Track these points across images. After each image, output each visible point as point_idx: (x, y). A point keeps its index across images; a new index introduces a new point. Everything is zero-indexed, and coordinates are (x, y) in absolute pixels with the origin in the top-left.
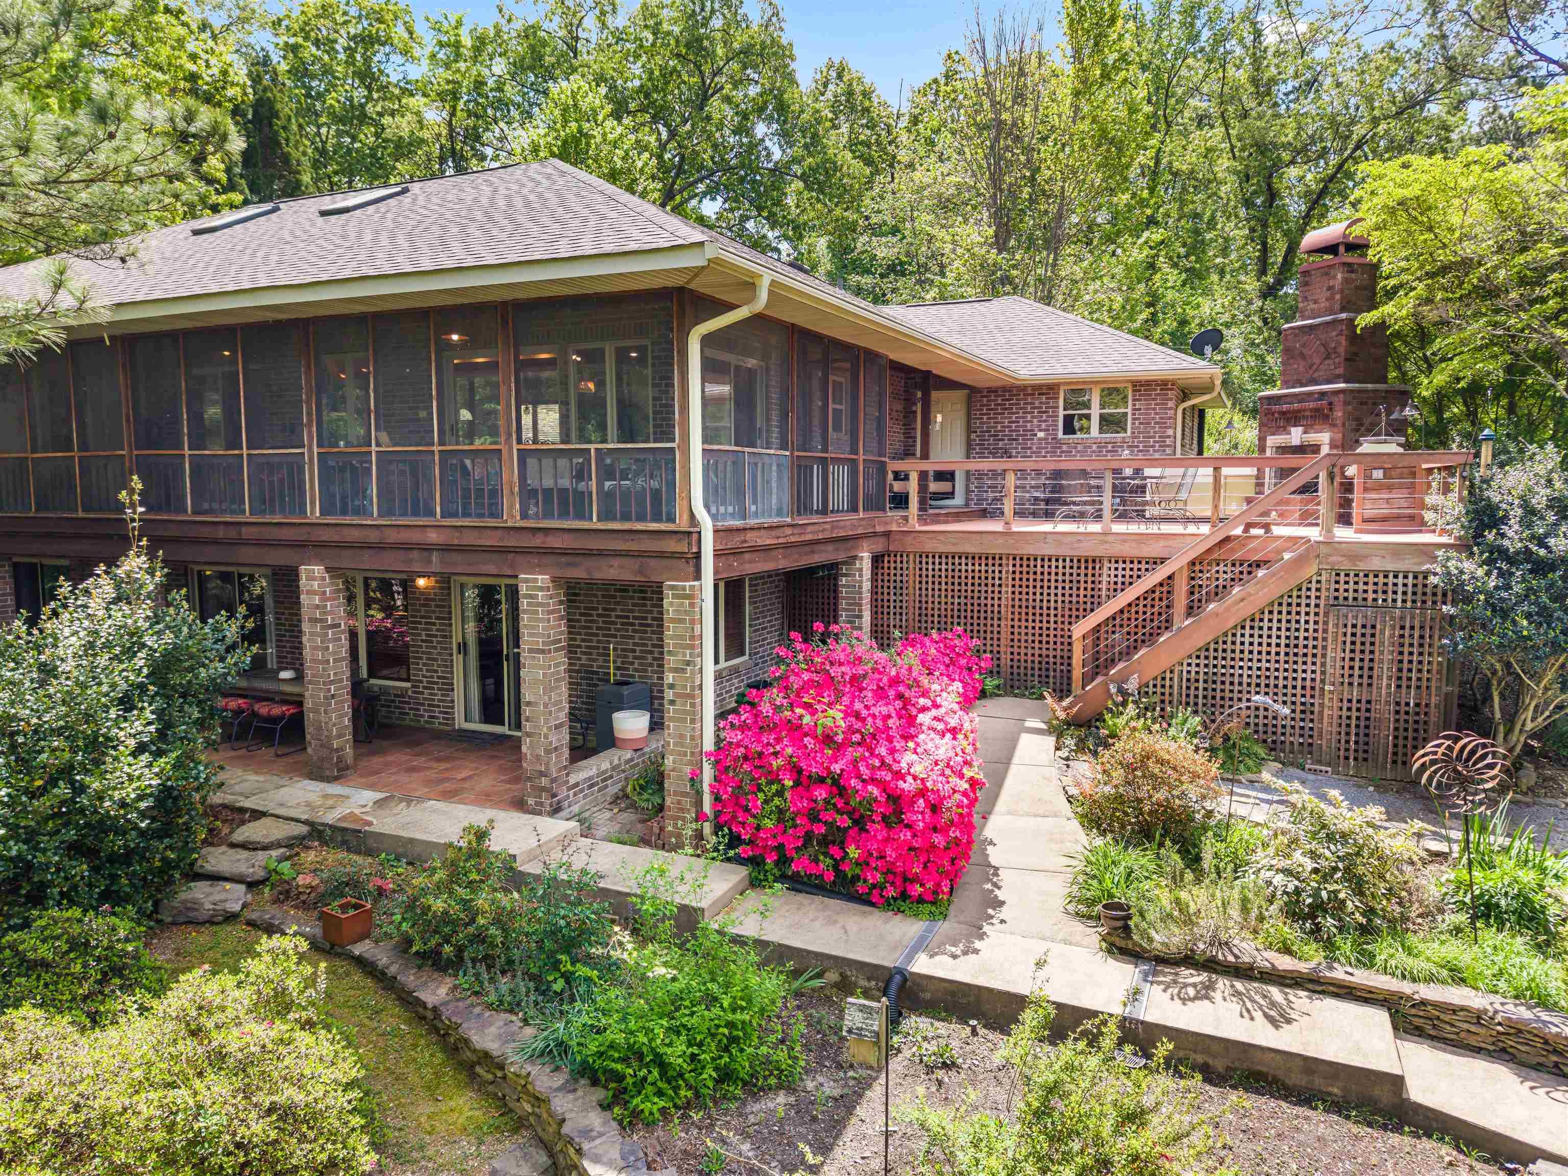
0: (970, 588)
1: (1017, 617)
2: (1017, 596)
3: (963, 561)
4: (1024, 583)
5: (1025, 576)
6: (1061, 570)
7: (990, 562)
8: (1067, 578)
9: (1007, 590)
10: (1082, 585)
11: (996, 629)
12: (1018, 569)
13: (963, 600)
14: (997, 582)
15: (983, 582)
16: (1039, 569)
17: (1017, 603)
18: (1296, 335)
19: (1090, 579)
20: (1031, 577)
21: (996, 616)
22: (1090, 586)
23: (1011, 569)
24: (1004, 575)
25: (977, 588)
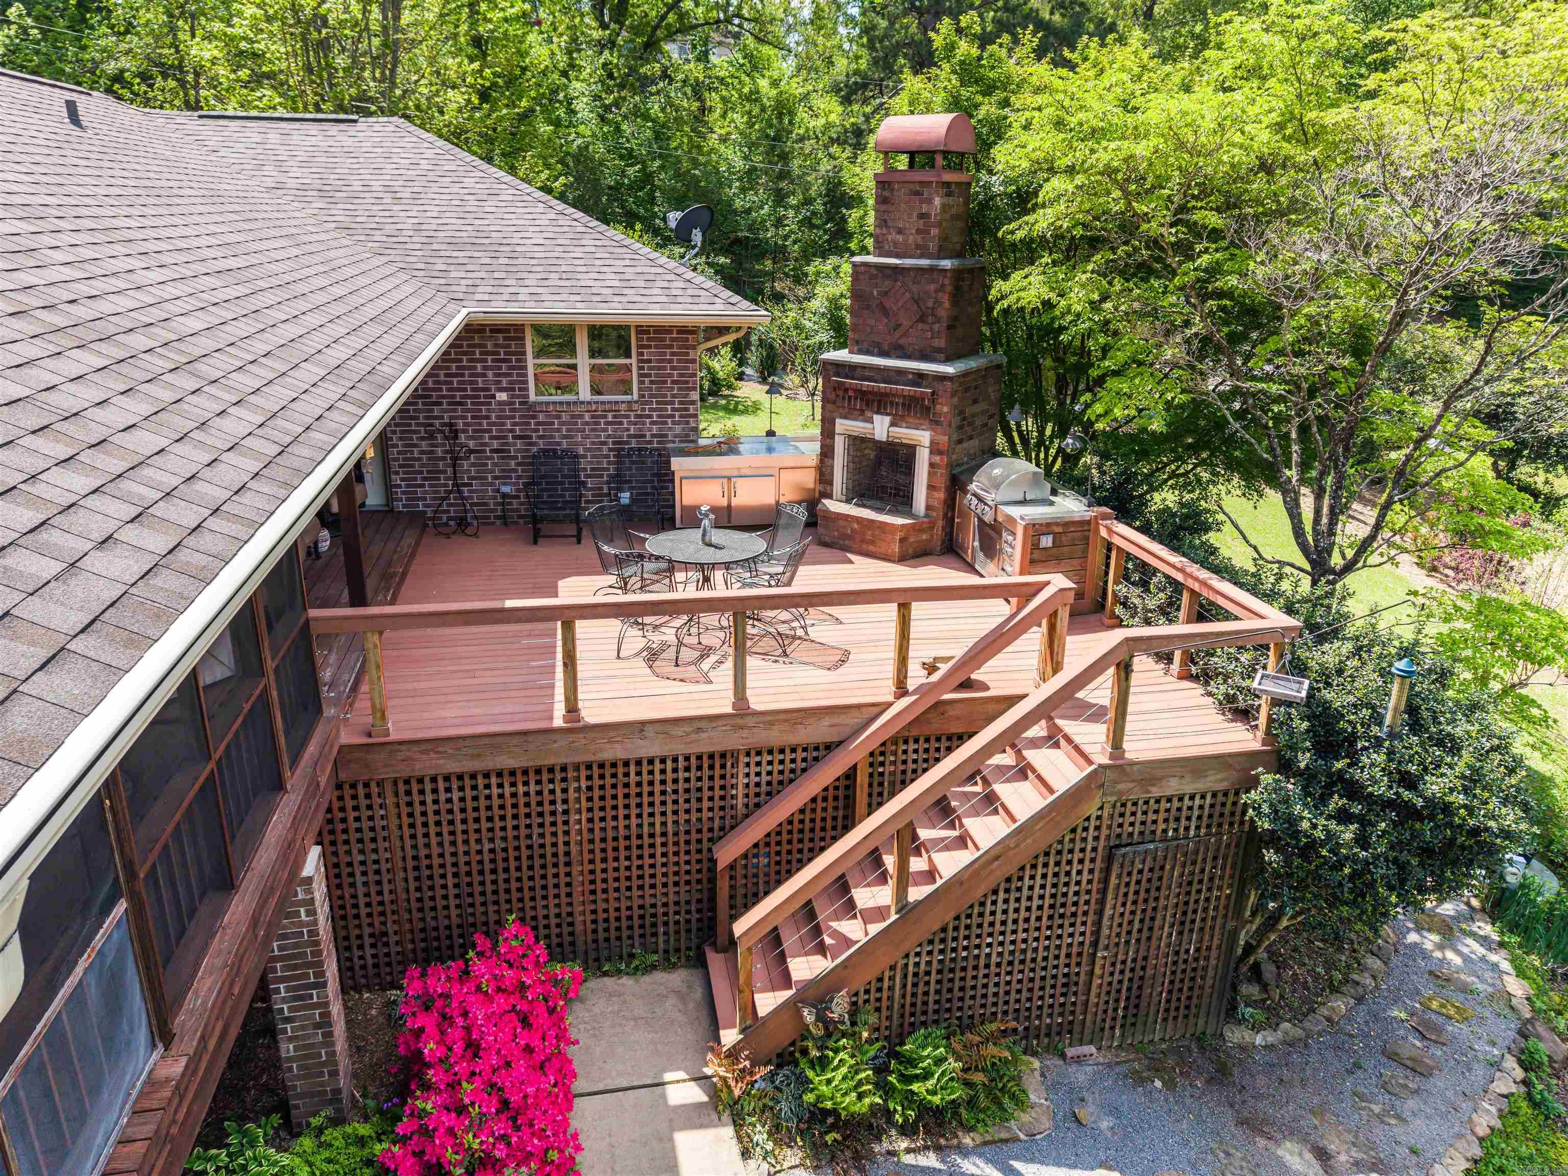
0: (510, 823)
1: (598, 855)
2: (598, 825)
3: (494, 780)
4: (609, 803)
5: (609, 792)
6: (670, 776)
7: (545, 777)
8: (681, 786)
9: (578, 820)
10: (706, 794)
11: (563, 880)
12: (597, 782)
13: (499, 844)
14: (560, 808)
15: (535, 809)
16: (633, 778)
17: (598, 834)
18: (872, 277)
19: (718, 783)
20: (621, 792)
21: (562, 859)
22: (718, 793)
23: (584, 784)
24: (572, 795)
25: (523, 822)
